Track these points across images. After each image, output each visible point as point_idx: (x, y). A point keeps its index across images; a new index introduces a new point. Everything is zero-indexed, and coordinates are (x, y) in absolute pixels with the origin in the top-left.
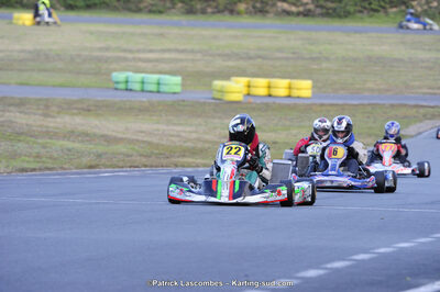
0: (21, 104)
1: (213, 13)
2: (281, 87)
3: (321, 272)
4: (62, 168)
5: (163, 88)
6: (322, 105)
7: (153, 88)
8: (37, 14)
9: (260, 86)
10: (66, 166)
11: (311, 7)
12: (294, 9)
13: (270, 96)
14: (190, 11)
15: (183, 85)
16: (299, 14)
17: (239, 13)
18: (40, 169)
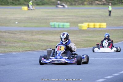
0: (25, 32)
1: (78, 5)
2: (97, 25)
3: (112, 77)
4: (37, 50)
5: (65, 27)
6: (109, 30)
7: (62, 26)
8: (28, 7)
9: (92, 25)
10: (38, 49)
11: (105, 2)
12: (100, 3)
13: (94, 28)
14: (71, 5)
15: (70, 25)
16: (102, 4)
17: (85, 5)
18: (31, 50)
